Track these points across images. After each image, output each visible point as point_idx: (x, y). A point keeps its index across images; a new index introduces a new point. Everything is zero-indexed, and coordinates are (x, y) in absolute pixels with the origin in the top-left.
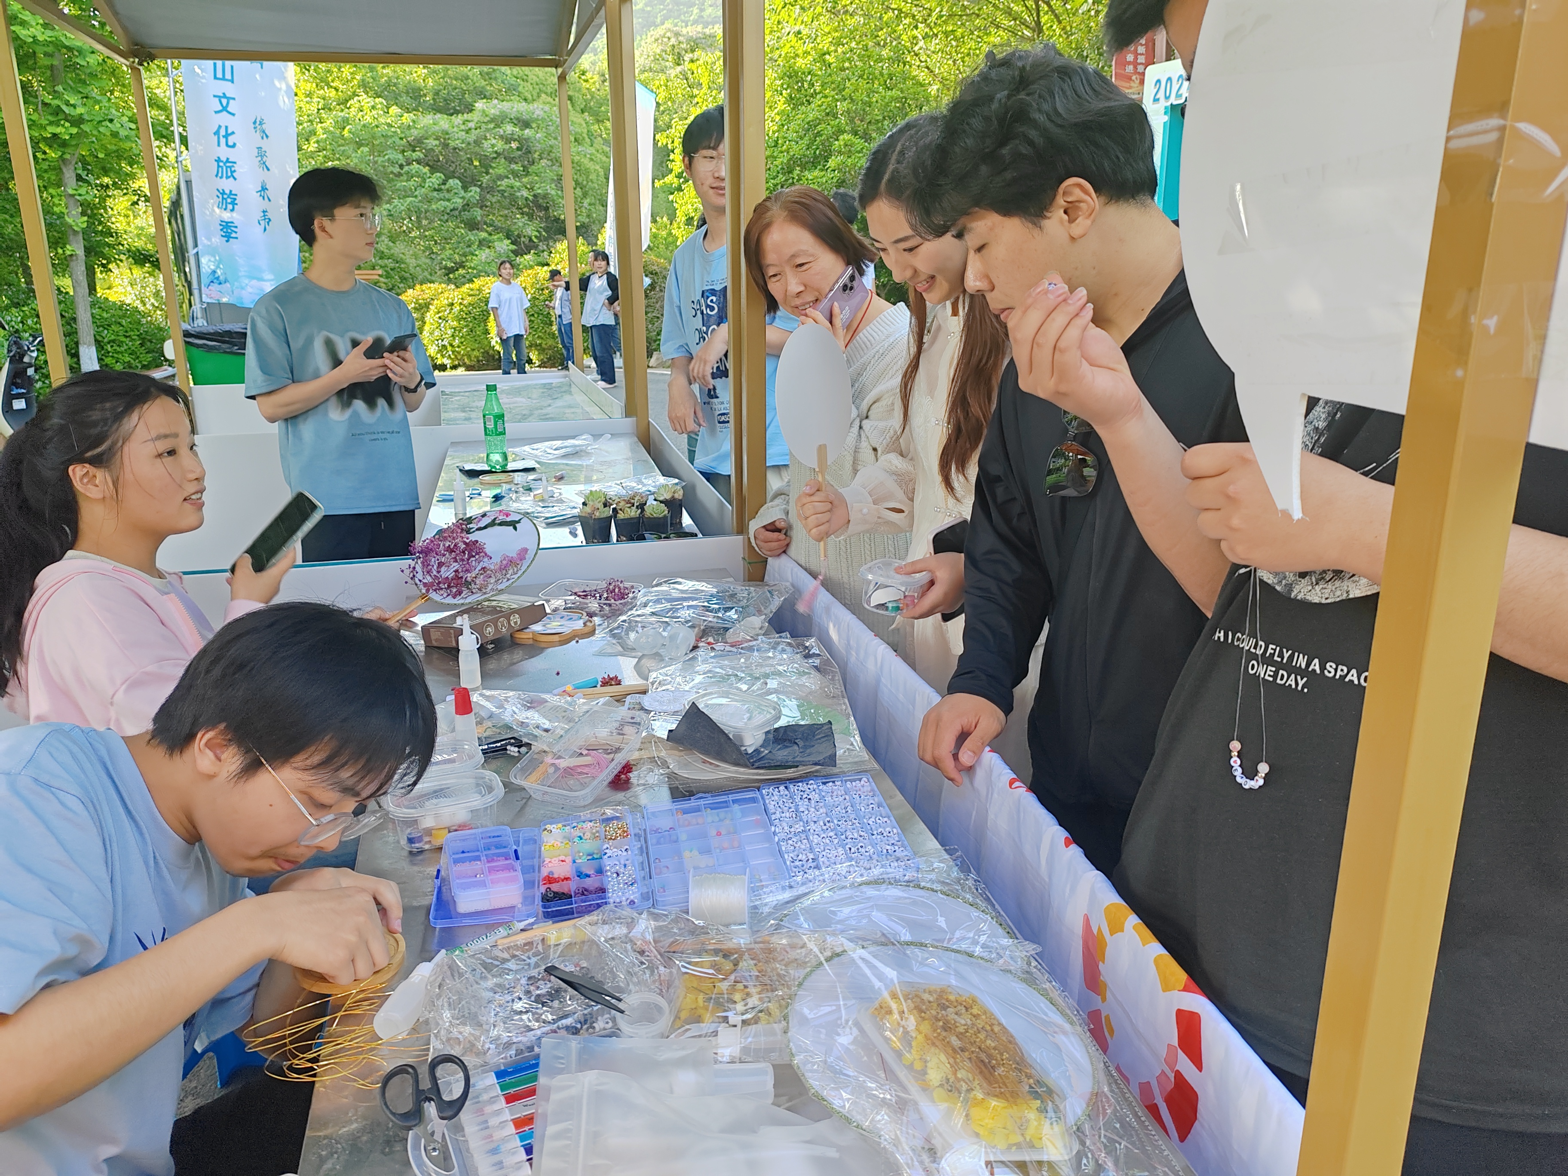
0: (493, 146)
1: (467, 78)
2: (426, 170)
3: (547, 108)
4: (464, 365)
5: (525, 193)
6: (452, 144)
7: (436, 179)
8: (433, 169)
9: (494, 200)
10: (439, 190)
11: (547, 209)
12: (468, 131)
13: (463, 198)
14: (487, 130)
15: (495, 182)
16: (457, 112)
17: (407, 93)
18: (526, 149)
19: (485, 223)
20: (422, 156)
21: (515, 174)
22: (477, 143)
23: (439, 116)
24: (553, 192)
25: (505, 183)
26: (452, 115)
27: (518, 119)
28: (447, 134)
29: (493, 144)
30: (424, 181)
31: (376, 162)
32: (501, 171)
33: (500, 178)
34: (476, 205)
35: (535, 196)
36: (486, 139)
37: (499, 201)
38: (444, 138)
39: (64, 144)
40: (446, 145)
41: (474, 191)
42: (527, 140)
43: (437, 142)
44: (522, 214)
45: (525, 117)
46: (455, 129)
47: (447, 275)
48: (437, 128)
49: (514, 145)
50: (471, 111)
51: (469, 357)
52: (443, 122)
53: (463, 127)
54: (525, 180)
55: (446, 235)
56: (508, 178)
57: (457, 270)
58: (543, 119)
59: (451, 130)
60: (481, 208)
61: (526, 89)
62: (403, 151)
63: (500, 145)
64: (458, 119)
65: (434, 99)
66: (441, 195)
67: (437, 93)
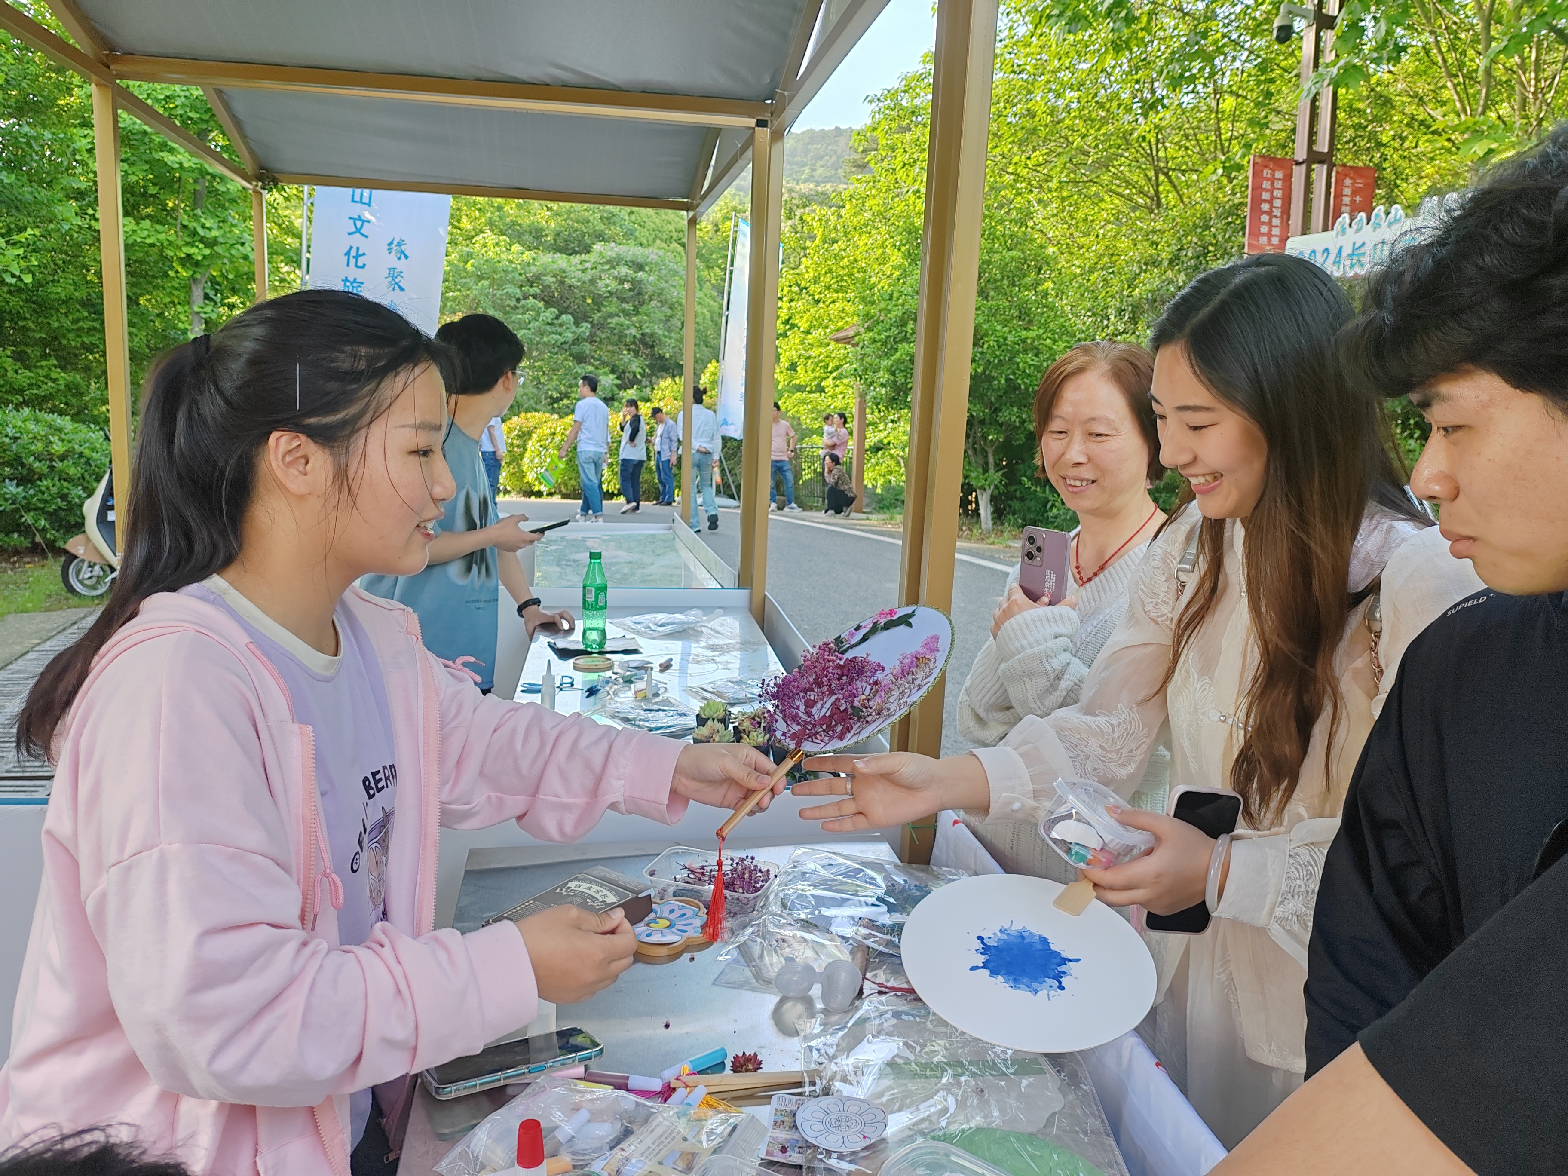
0: (607, 286)
1: (588, 221)
2: (541, 304)
3: (661, 253)
4: (560, 492)
5: (633, 331)
6: (568, 281)
7: (550, 314)
8: (548, 304)
9: (603, 336)
10: (551, 324)
11: (653, 347)
12: (584, 271)
13: (574, 332)
14: (603, 271)
15: (605, 319)
16: (575, 253)
17: (531, 233)
18: (637, 290)
19: (593, 357)
20: (538, 291)
21: (626, 314)
22: (592, 282)
23: (558, 255)
24: (660, 332)
25: (615, 320)
26: (570, 255)
27: (632, 262)
28: (564, 272)
29: (607, 284)
30: (539, 315)
31: (494, 295)
32: (612, 309)
33: (611, 315)
34: (585, 340)
35: (643, 334)
36: (600, 278)
37: (608, 338)
38: (561, 277)
39: (197, 264)
40: (562, 283)
41: (586, 326)
42: (640, 282)
43: (554, 279)
44: (629, 350)
45: (640, 260)
46: (572, 268)
47: (552, 404)
48: (555, 266)
49: (627, 286)
50: (589, 252)
51: (566, 485)
52: (562, 261)
53: (580, 267)
54: (635, 319)
55: (554, 367)
56: (617, 315)
57: (562, 400)
58: (657, 264)
59: (568, 269)
60: (591, 343)
61: (642, 234)
62: (521, 286)
63: (613, 285)
64: (575, 260)
65: (555, 240)
66: (554, 329)
67: (558, 234)
